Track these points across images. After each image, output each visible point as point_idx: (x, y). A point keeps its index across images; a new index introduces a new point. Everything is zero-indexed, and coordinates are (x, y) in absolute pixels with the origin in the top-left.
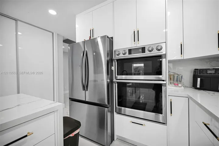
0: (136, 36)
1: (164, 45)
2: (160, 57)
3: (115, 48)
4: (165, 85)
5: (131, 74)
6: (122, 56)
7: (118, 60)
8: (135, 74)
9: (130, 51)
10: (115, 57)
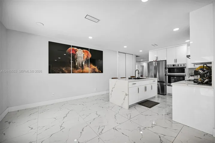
0: (176, 61)
1: (185, 64)
2: (184, 68)
3: (167, 64)
4: (186, 76)
5: (174, 73)
6: (170, 67)
7: (168, 68)
8: (176, 73)
9: (173, 65)
10: (167, 67)
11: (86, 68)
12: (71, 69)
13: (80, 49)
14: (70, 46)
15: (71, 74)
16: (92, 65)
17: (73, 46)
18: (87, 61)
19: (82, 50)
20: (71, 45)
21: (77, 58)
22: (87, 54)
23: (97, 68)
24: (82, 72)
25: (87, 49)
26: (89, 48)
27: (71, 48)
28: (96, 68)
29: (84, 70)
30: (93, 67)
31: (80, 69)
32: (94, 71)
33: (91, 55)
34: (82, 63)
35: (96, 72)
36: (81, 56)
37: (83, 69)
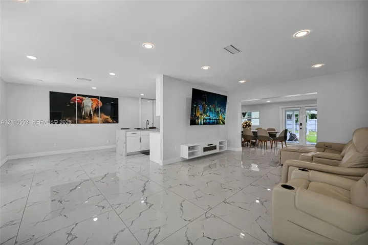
11: (95, 118)
12: (77, 119)
13: (87, 98)
14: (75, 95)
15: (77, 124)
16: (103, 115)
17: (78, 95)
18: (96, 111)
19: (90, 99)
20: (77, 93)
21: (83, 108)
22: (96, 102)
23: (111, 117)
24: (91, 123)
25: (97, 97)
26: (99, 96)
27: (76, 97)
28: (109, 117)
29: (93, 121)
30: (105, 117)
31: (87, 119)
32: (106, 122)
33: (102, 104)
34: (90, 112)
35: (108, 122)
36: (88, 105)
37: (91, 119)
